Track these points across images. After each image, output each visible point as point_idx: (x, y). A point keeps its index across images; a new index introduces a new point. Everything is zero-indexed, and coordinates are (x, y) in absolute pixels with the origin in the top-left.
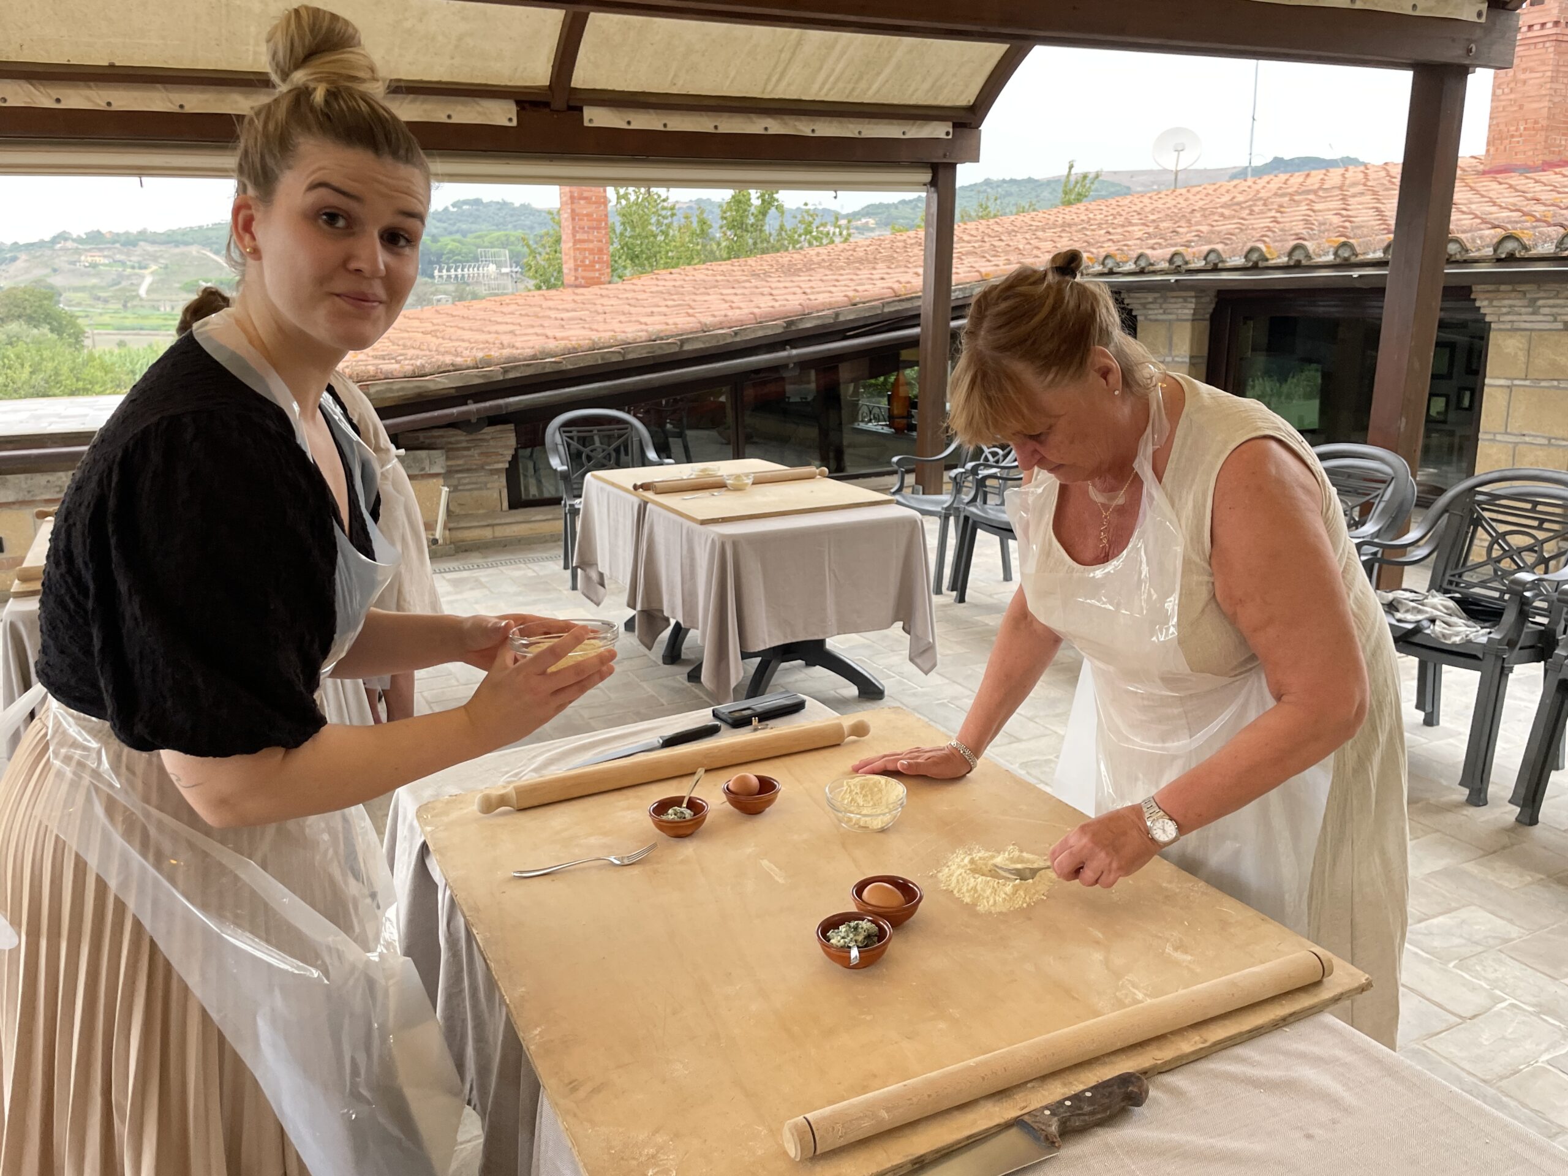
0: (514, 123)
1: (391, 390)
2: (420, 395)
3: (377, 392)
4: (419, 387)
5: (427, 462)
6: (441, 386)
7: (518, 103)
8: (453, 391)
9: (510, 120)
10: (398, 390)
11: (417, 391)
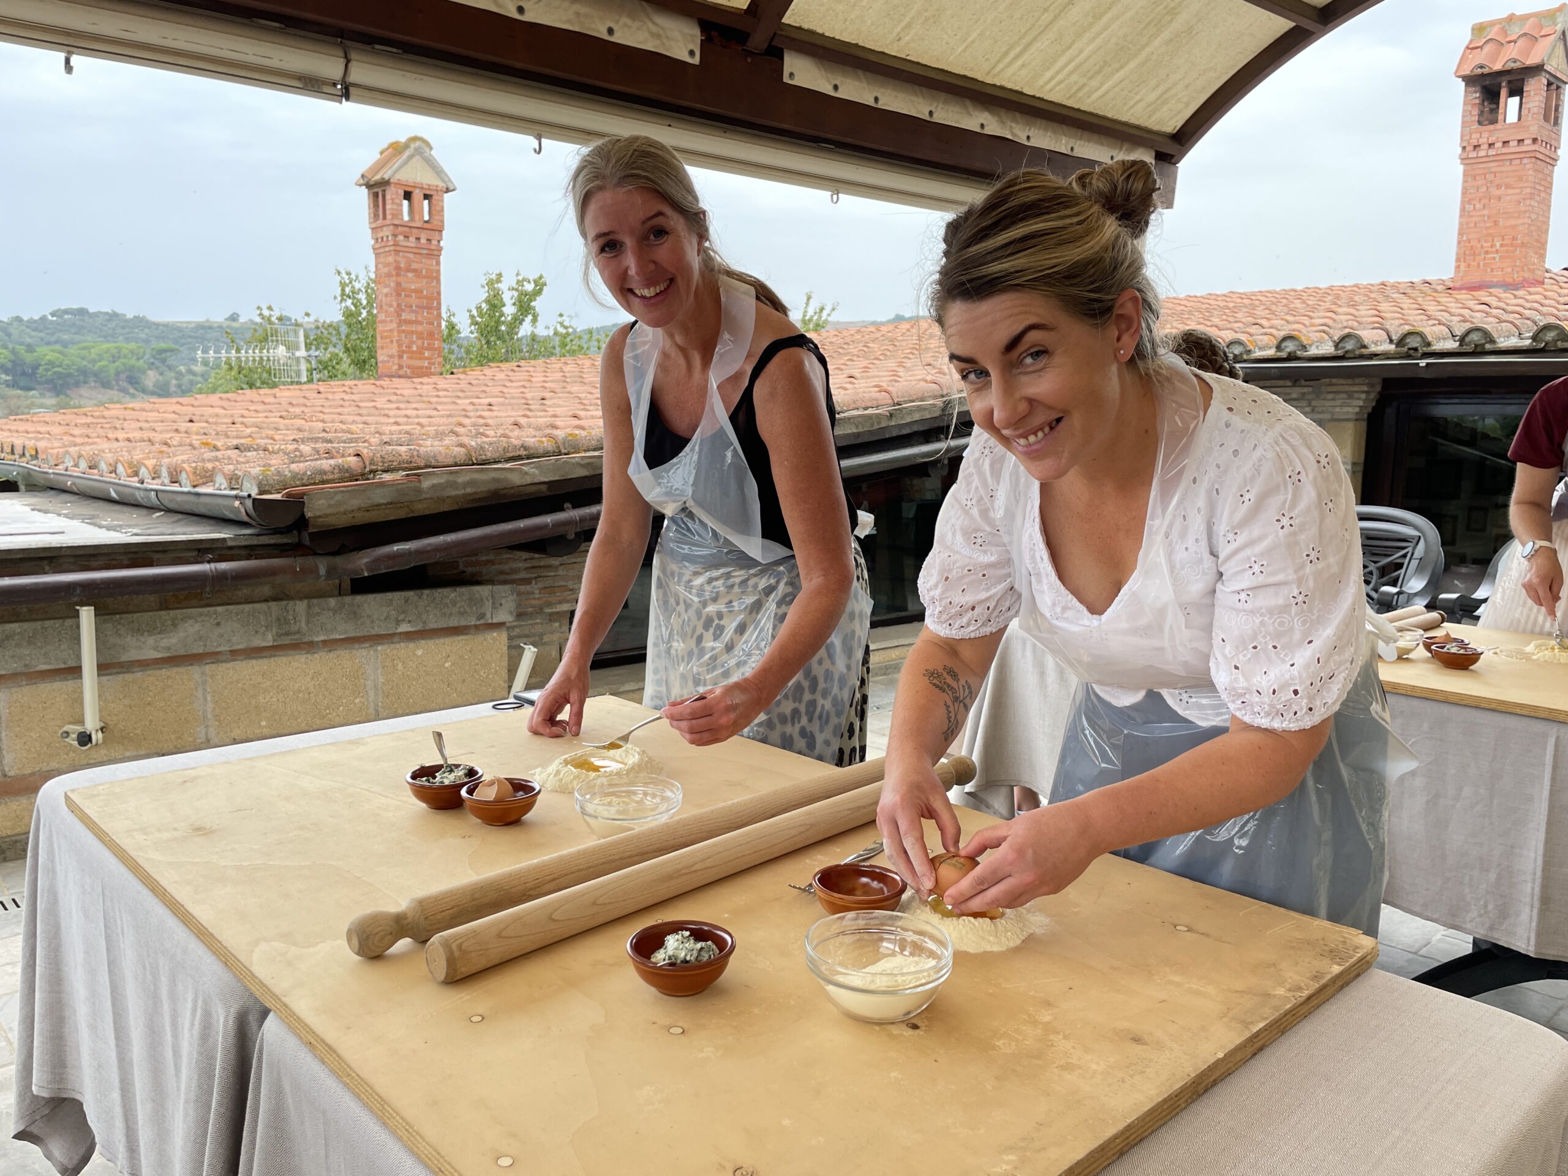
0: (696, 60)
1: (453, 485)
2: (495, 494)
3: (433, 486)
4: (497, 480)
5: (489, 604)
6: (529, 480)
7: (706, 27)
8: (544, 488)
9: (692, 53)
10: (466, 484)
11: (493, 487)
